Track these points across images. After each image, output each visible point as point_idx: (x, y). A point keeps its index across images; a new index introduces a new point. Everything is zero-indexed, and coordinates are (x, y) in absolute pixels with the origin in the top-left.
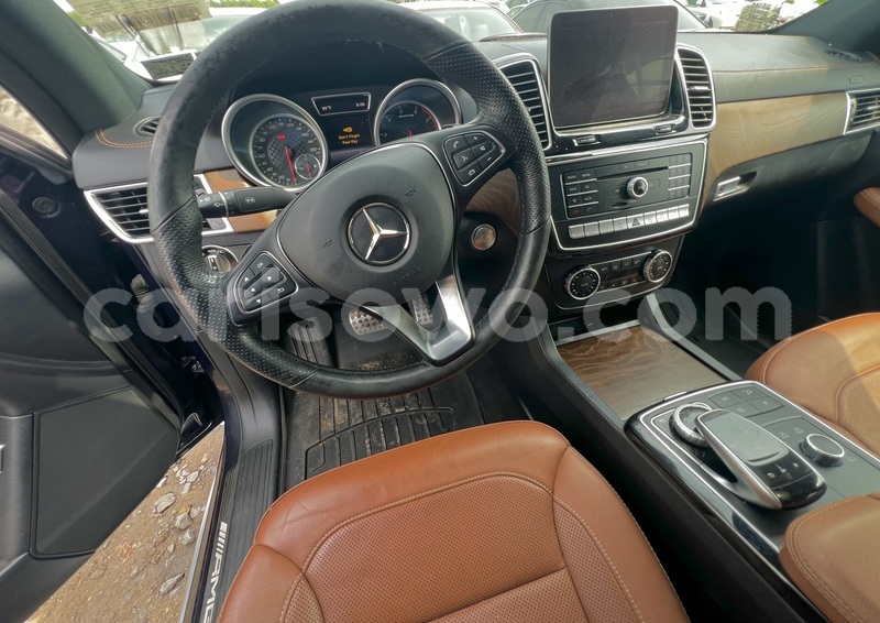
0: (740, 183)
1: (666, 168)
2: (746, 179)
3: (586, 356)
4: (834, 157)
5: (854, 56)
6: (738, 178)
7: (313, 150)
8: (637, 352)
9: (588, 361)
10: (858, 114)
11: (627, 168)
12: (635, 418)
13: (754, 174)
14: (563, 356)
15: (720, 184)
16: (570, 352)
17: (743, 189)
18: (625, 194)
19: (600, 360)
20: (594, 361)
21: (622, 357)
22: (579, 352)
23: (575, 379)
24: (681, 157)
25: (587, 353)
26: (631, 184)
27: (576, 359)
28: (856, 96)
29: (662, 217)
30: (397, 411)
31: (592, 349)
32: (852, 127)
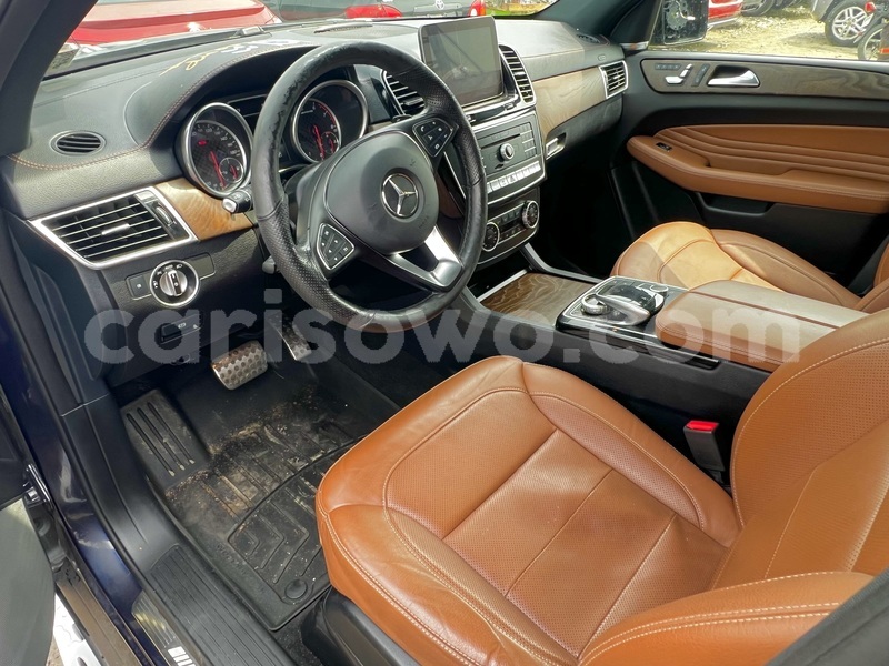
0: (558, 142)
1: (518, 135)
2: (561, 138)
4: (606, 116)
5: (595, 39)
6: (556, 139)
7: (233, 152)
8: (537, 289)
10: (610, 82)
11: (498, 137)
12: (561, 316)
13: (564, 134)
14: (487, 308)
15: (547, 145)
17: (560, 148)
18: (501, 158)
22: (496, 302)
24: (524, 126)
25: (502, 301)
26: (503, 150)
28: (605, 69)
29: (520, 175)
30: (314, 459)
31: (504, 297)
32: (609, 92)
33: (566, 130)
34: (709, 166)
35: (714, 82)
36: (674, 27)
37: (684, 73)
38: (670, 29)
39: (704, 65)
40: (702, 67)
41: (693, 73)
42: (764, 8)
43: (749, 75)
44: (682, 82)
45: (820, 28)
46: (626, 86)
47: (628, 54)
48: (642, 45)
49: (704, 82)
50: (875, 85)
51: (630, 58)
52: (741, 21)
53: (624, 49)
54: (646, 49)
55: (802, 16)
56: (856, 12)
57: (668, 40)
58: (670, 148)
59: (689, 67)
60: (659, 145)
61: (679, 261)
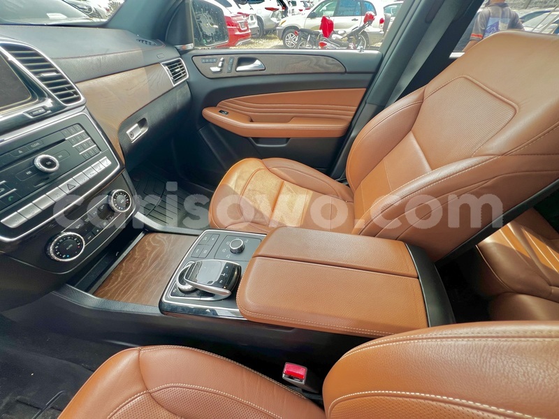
0: (140, 127)
1: (64, 140)
2: (142, 123)
3: (120, 282)
6: (137, 125)
8: (150, 254)
9: (123, 284)
12: (161, 303)
13: (145, 119)
14: (102, 297)
15: (128, 132)
16: (107, 288)
17: (144, 130)
19: (130, 277)
20: (127, 281)
21: (143, 264)
22: (113, 283)
23: (118, 306)
24: (71, 129)
25: (119, 279)
26: (38, 163)
27: (113, 290)
28: (167, 65)
31: (121, 274)
32: (175, 82)
33: (145, 116)
34: (252, 121)
35: (239, 68)
36: (209, 34)
37: (220, 64)
38: (206, 36)
39: (231, 58)
40: (230, 59)
41: (225, 64)
42: (260, 35)
43: (257, 63)
44: (221, 70)
45: (281, 43)
46: (188, 76)
47: (182, 53)
48: (190, 46)
49: (233, 69)
50: (325, 64)
51: (183, 56)
52: (253, 41)
53: (178, 50)
54: (194, 49)
55: (275, 38)
56: (292, 35)
57: (208, 43)
58: (227, 113)
59: (222, 59)
60: (221, 112)
61: (249, 190)
